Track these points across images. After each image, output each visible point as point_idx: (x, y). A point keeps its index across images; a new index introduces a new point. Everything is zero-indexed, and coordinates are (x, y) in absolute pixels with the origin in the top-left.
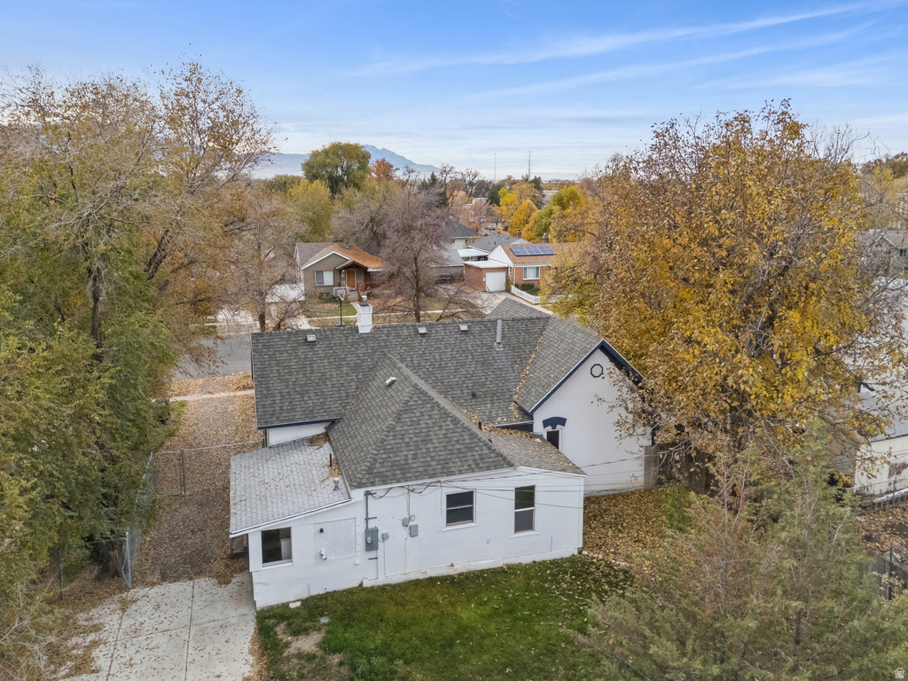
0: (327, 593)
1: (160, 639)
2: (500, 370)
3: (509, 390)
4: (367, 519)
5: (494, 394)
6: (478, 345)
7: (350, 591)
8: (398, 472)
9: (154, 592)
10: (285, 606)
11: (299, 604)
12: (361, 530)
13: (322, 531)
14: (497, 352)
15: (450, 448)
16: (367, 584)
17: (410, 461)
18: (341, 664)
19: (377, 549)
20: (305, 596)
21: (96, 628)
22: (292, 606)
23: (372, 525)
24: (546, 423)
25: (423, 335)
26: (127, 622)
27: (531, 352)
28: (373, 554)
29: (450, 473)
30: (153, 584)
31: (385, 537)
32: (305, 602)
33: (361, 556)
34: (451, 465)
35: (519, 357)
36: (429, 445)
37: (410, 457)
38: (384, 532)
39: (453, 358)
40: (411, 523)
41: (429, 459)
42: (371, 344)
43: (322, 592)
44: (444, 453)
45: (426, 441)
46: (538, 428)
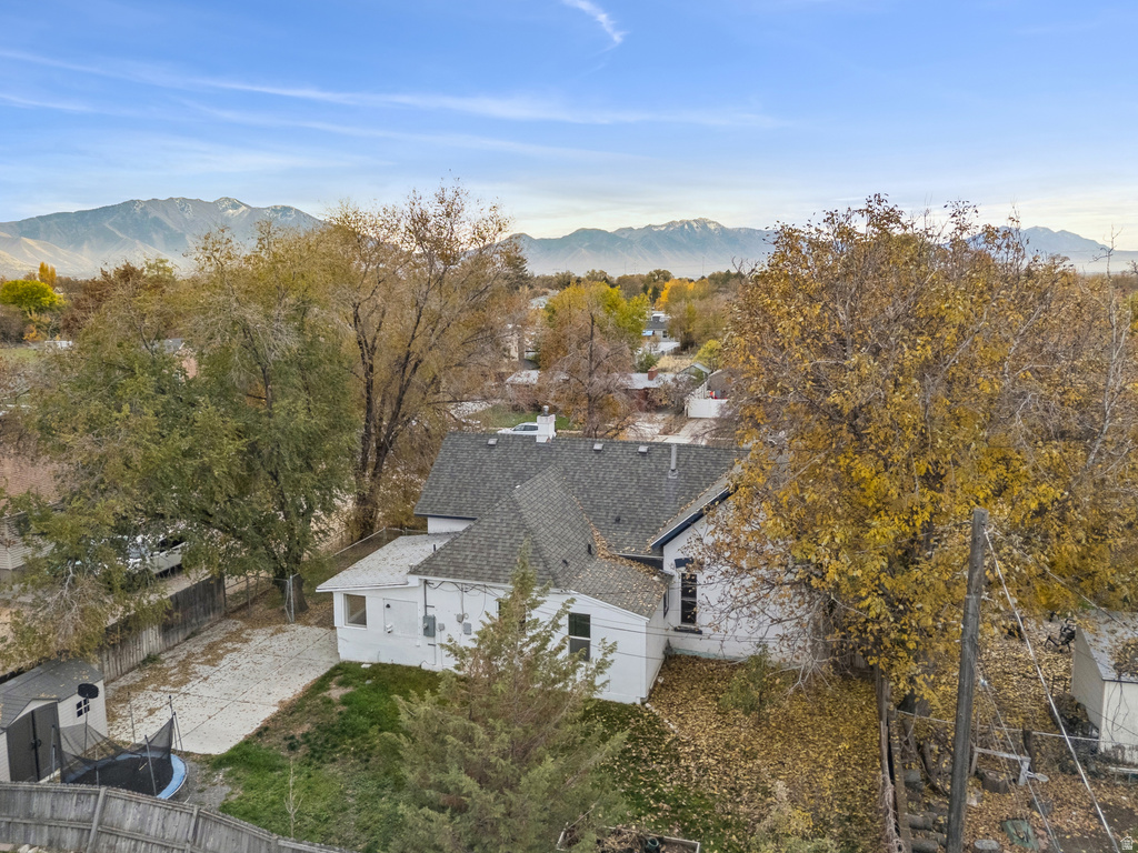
0: (393, 665)
1: (269, 659)
2: (661, 499)
3: (658, 522)
4: (426, 606)
5: (640, 521)
6: (651, 470)
7: (409, 669)
8: (452, 568)
9: (300, 628)
10: (361, 664)
11: (368, 666)
12: (421, 614)
13: (388, 606)
14: (668, 480)
15: (510, 557)
16: (425, 667)
17: (468, 561)
18: (340, 713)
19: (434, 636)
20: (376, 661)
21: (246, 641)
22: (363, 666)
23: (431, 612)
24: (679, 563)
25: (597, 451)
26: (267, 643)
27: (707, 485)
28: (431, 641)
29: (496, 580)
30: (307, 624)
31: (442, 628)
32: (374, 665)
33: (422, 640)
34: (502, 573)
35: (691, 488)
36: (493, 551)
37: (470, 557)
38: (442, 622)
39: (616, 479)
40: (465, 621)
41: (485, 563)
42: (543, 453)
43: (390, 662)
44: (501, 560)
45: (491, 546)
46: (668, 567)
